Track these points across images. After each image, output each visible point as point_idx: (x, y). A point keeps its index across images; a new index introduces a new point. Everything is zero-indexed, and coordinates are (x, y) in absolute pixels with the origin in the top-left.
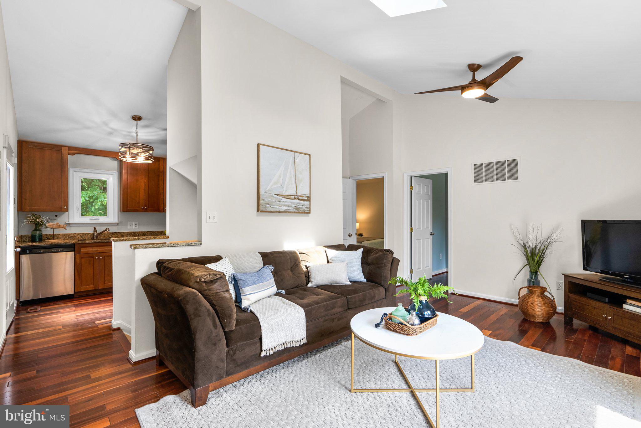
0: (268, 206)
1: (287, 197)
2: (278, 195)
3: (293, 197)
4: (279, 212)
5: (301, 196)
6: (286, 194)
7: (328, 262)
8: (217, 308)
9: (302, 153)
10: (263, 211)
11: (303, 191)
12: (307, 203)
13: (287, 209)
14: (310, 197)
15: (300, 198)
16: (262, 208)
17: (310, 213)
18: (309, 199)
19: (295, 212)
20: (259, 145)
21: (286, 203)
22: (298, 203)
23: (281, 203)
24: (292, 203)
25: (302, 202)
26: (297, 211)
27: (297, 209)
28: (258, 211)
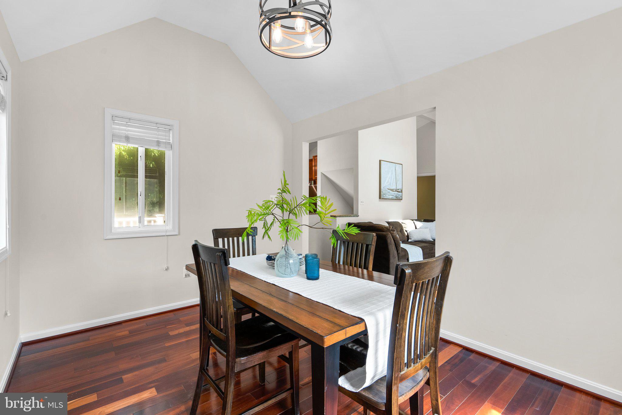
0: (384, 195)
1: (392, 190)
2: (388, 189)
3: (395, 190)
4: (389, 199)
5: (398, 190)
6: (392, 188)
7: (416, 228)
8: (396, 242)
9: (399, 164)
10: (382, 199)
11: (399, 187)
12: (400, 193)
13: (392, 198)
14: (402, 190)
15: (398, 191)
16: (382, 197)
17: (402, 200)
18: (402, 192)
19: (395, 199)
20: (380, 161)
21: (392, 194)
22: (397, 194)
23: (390, 194)
24: (395, 194)
25: (399, 193)
26: (396, 198)
27: (397, 197)
28: (380, 198)
